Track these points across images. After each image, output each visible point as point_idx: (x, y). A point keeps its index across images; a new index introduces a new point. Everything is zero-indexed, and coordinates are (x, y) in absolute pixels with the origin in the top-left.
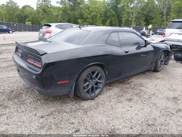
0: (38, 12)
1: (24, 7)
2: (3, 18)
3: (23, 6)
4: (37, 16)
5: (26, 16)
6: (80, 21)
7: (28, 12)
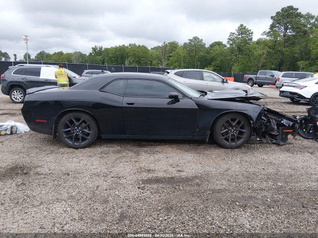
0: (232, 50)
1: (212, 46)
2: (181, 62)
3: (211, 44)
4: (229, 58)
5: (213, 58)
6: (301, 64)
7: (217, 52)
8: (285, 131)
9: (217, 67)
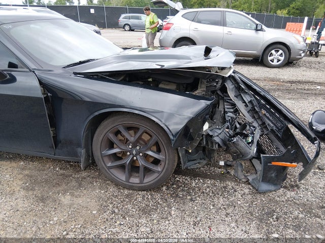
8: (274, 163)
9: (297, 9)
